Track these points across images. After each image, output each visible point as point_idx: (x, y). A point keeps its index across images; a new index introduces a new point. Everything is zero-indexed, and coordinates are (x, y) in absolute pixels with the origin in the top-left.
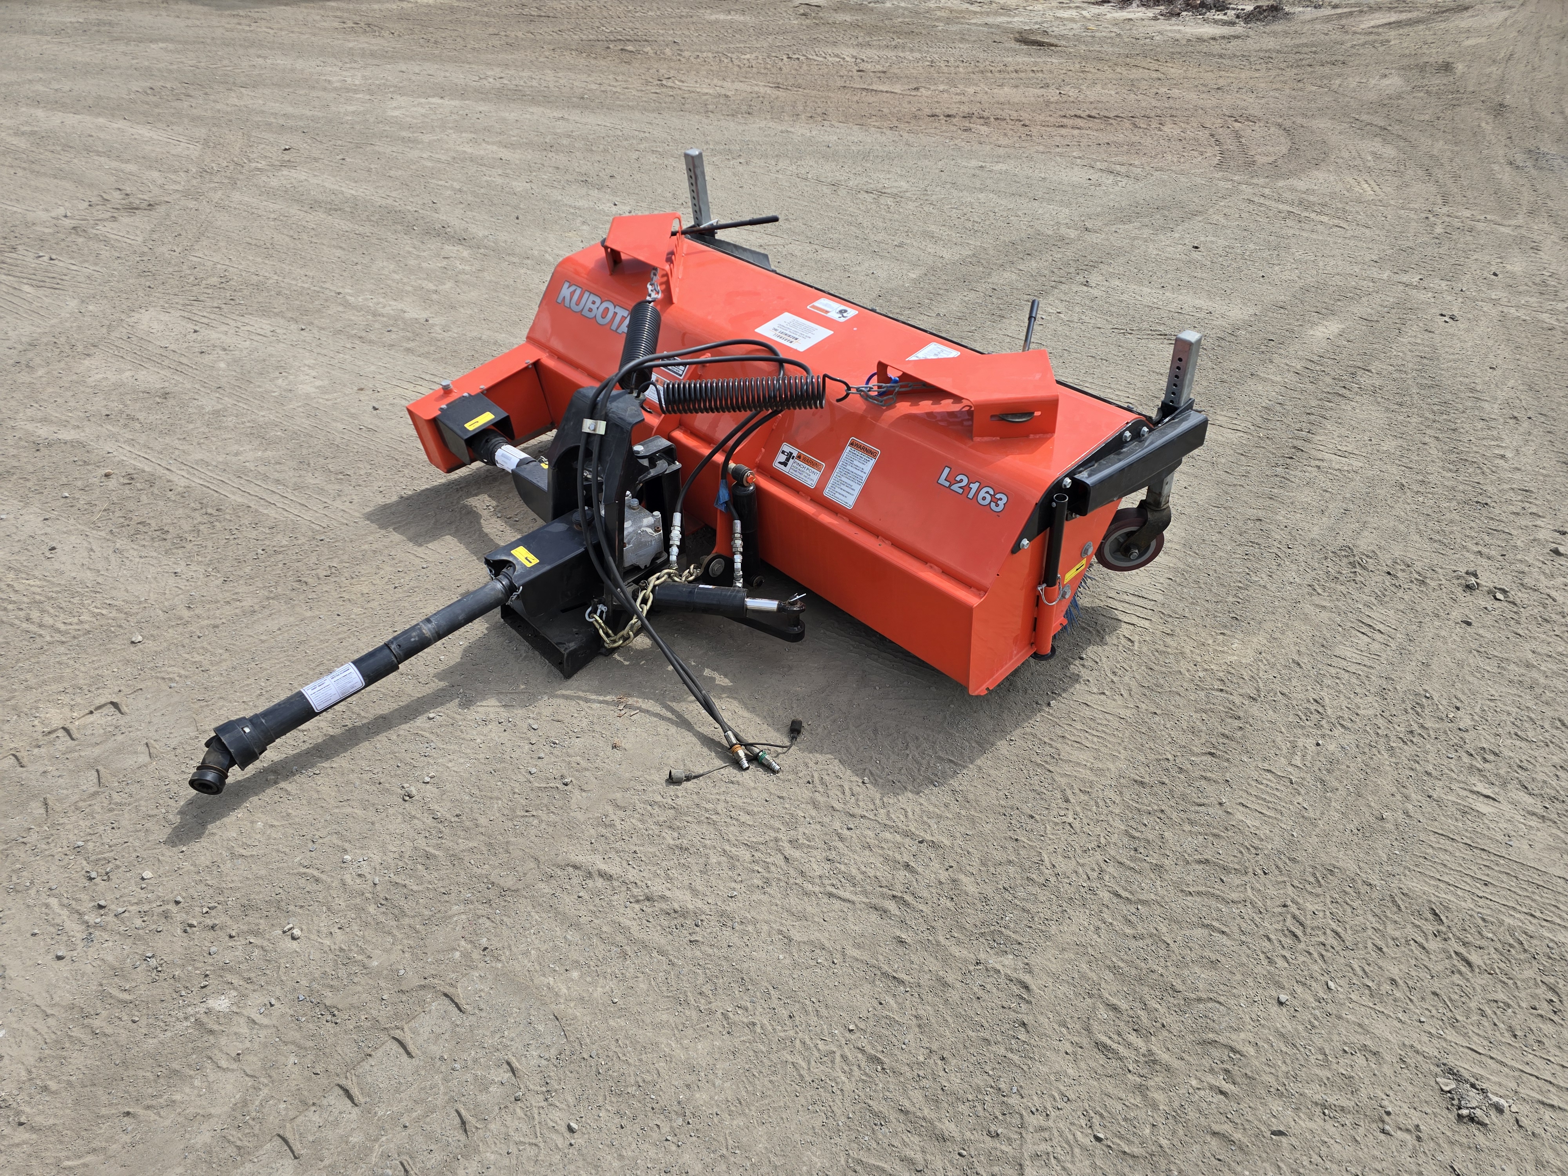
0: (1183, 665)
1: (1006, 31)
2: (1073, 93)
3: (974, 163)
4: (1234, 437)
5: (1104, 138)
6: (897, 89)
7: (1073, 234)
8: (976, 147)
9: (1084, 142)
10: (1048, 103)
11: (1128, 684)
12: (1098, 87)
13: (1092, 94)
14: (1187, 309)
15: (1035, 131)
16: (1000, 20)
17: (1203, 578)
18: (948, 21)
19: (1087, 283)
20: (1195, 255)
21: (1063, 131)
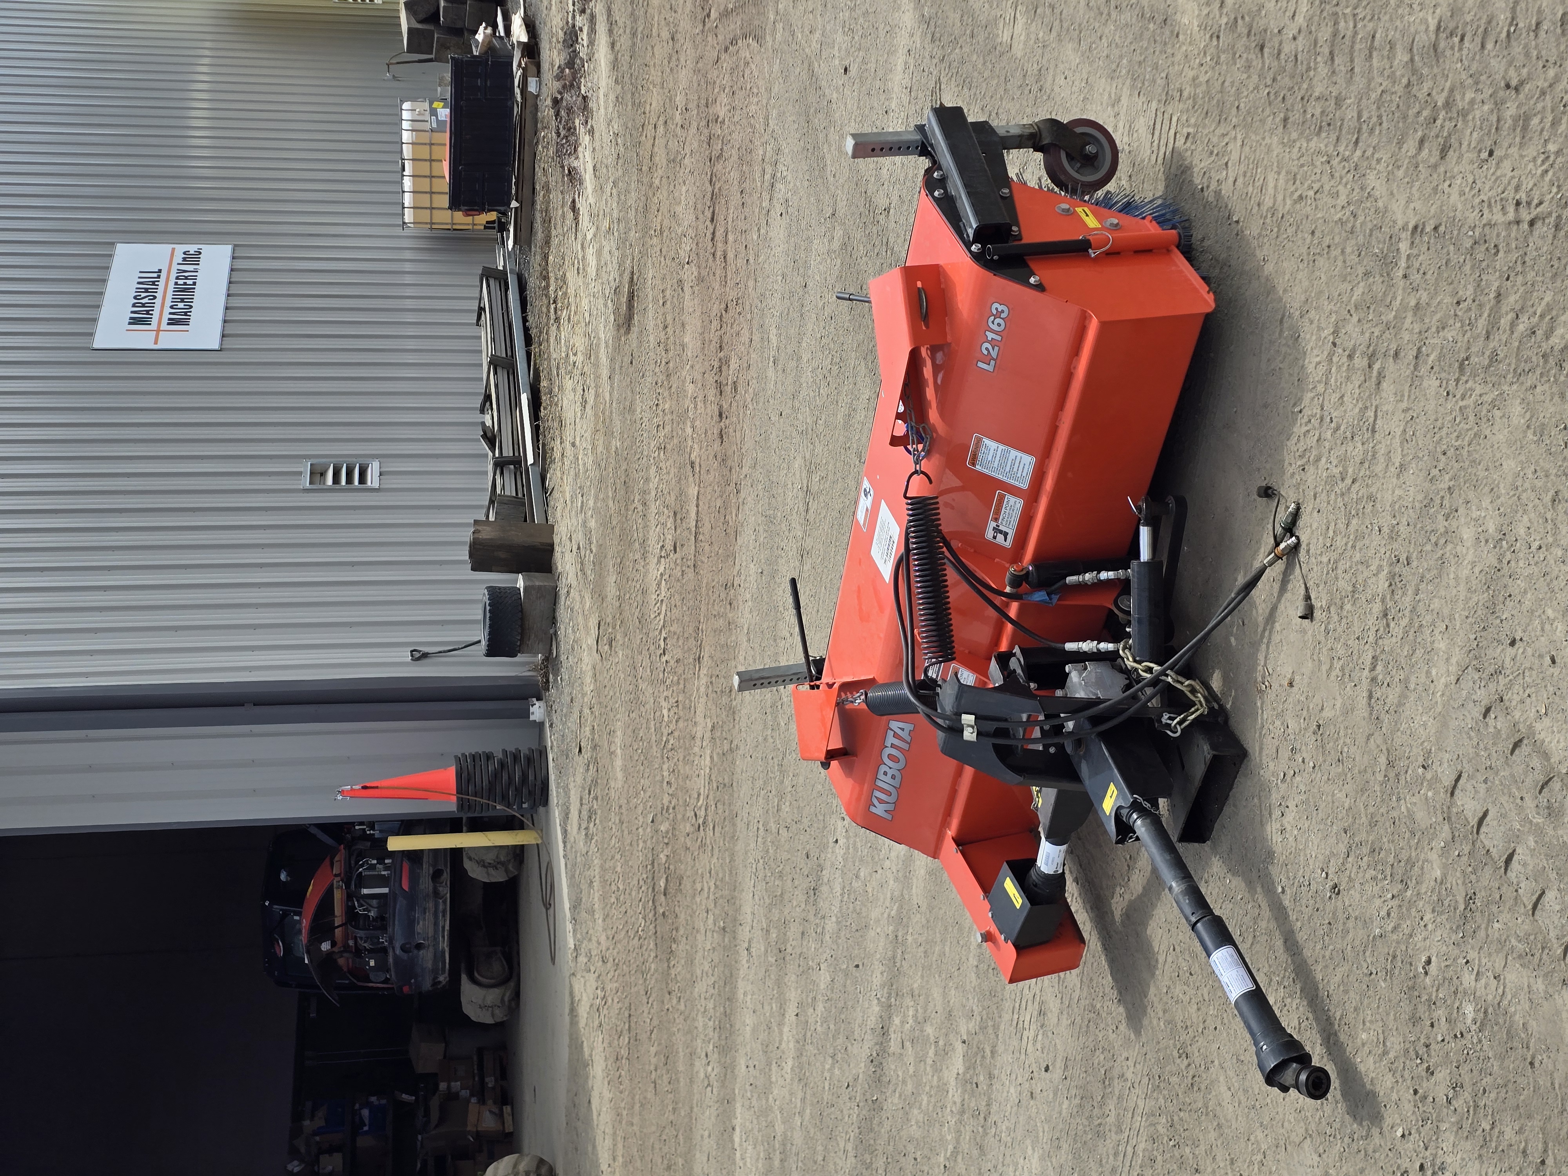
0: (1203, 79)
1: (617, 349)
2: (687, 246)
3: (771, 373)
4: (1021, 21)
5: (735, 199)
6: (693, 491)
7: (839, 233)
8: (753, 373)
9: (741, 225)
10: (700, 279)
11: (1219, 137)
12: (679, 209)
13: (687, 218)
14: (907, 82)
15: (732, 294)
16: (604, 359)
17: (1137, 58)
18: (609, 434)
19: (887, 210)
20: (853, 71)
21: (731, 255)
